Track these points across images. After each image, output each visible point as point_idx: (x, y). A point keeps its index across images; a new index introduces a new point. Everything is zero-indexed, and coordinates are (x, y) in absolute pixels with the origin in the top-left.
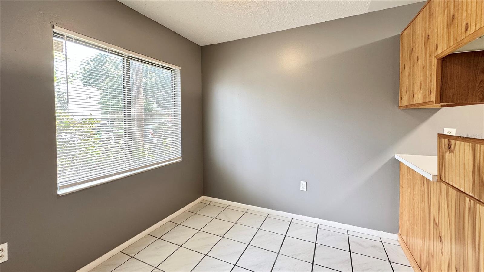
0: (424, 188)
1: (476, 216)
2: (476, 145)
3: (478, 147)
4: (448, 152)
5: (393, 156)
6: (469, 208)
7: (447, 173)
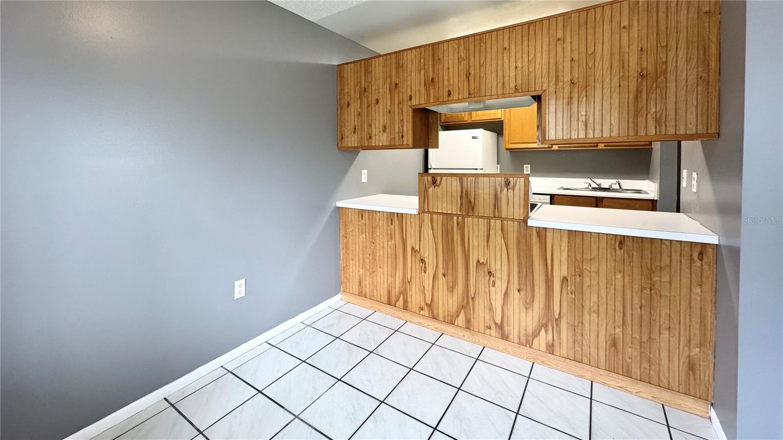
0: (393, 226)
1: (464, 226)
2: (463, 178)
3: (466, 180)
4: (433, 186)
5: (334, 205)
6: (458, 224)
7: (430, 204)
